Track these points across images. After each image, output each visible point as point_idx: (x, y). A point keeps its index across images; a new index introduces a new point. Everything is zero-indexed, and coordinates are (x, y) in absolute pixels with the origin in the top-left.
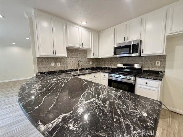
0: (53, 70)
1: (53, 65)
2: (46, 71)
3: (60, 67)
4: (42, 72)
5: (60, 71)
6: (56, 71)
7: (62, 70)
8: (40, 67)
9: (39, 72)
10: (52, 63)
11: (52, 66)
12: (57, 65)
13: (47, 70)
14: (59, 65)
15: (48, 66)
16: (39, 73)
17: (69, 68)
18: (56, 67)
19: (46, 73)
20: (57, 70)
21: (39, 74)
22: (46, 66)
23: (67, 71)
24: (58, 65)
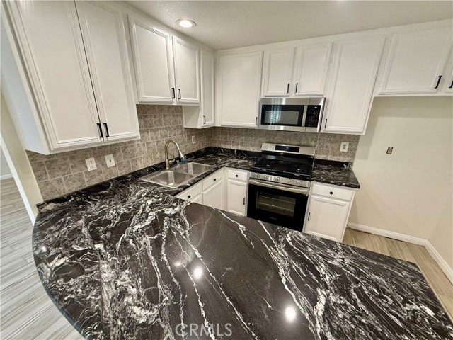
0: (96, 181)
1: (91, 165)
2: (74, 190)
3: (116, 166)
4: (57, 196)
5: (118, 179)
6: (104, 183)
7: (124, 174)
8: (47, 183)
9: (49, 198)
10: (87, 161)
11: (90, 169)
12: (104, 164)
13: (75, 187)
14: (113, 160)
15: (74, 172)
16: (48, 202)
17: (140, 166)
18: (103, 169)
19: (75, 196)
20: (109, 178)
21: (51, 207)
22: (70, 172)
23: (136, 175)
24: (107, 161)
